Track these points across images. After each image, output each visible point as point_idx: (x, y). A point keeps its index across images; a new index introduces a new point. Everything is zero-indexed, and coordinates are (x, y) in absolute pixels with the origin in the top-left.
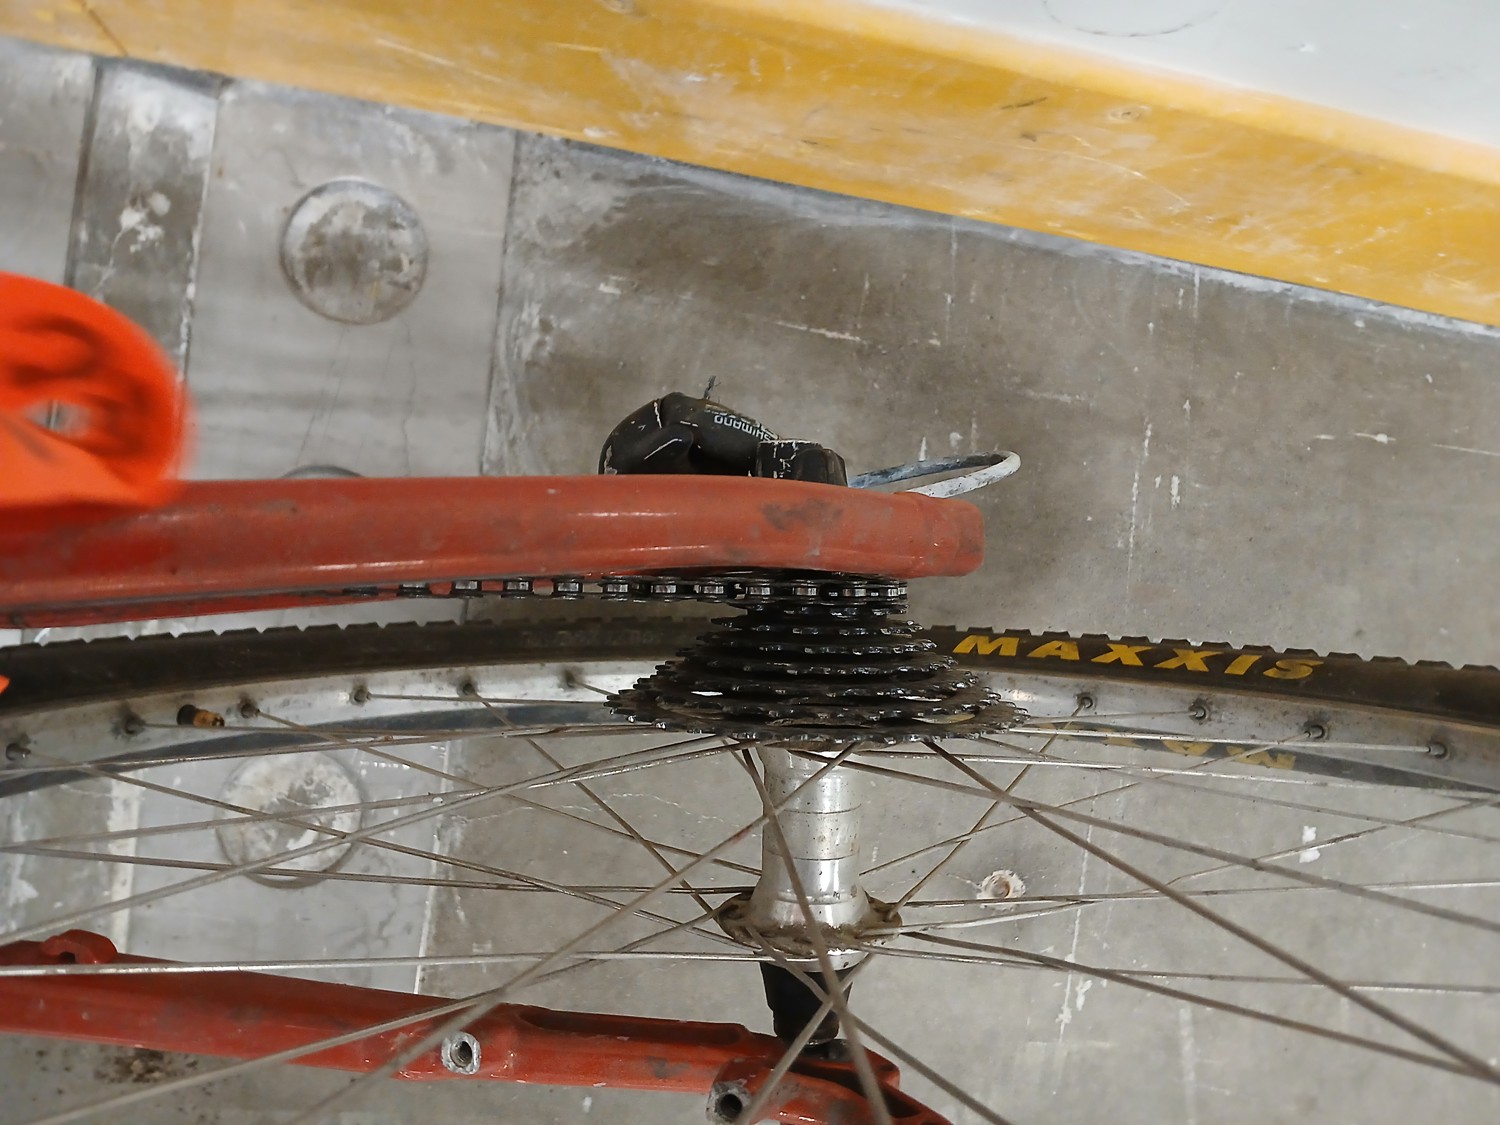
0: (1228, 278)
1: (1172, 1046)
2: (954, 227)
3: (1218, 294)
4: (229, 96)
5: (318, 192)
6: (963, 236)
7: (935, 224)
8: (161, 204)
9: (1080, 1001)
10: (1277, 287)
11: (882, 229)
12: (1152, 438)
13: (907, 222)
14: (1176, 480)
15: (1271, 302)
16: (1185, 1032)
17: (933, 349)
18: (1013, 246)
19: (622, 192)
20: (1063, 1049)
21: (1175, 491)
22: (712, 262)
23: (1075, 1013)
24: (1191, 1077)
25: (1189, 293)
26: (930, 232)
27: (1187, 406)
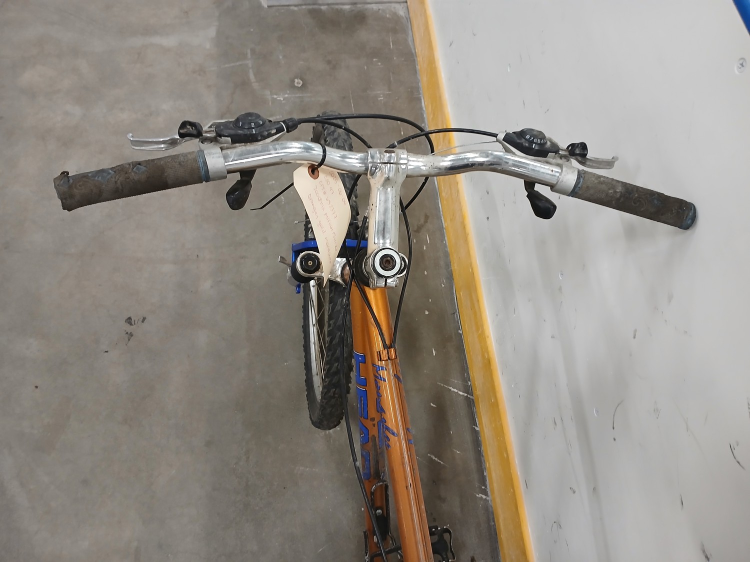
0: (423, 101)
3: (419, 100)
7: (414, 55)
9: (278, 99)
10: (424, 109)
11: (411, 49)
12: (389, 94)
15: (421, 108)
17: (394, 58)
19: (403, 16)
21: (381, 99)
23: (276, 98)
27: (397, 98)
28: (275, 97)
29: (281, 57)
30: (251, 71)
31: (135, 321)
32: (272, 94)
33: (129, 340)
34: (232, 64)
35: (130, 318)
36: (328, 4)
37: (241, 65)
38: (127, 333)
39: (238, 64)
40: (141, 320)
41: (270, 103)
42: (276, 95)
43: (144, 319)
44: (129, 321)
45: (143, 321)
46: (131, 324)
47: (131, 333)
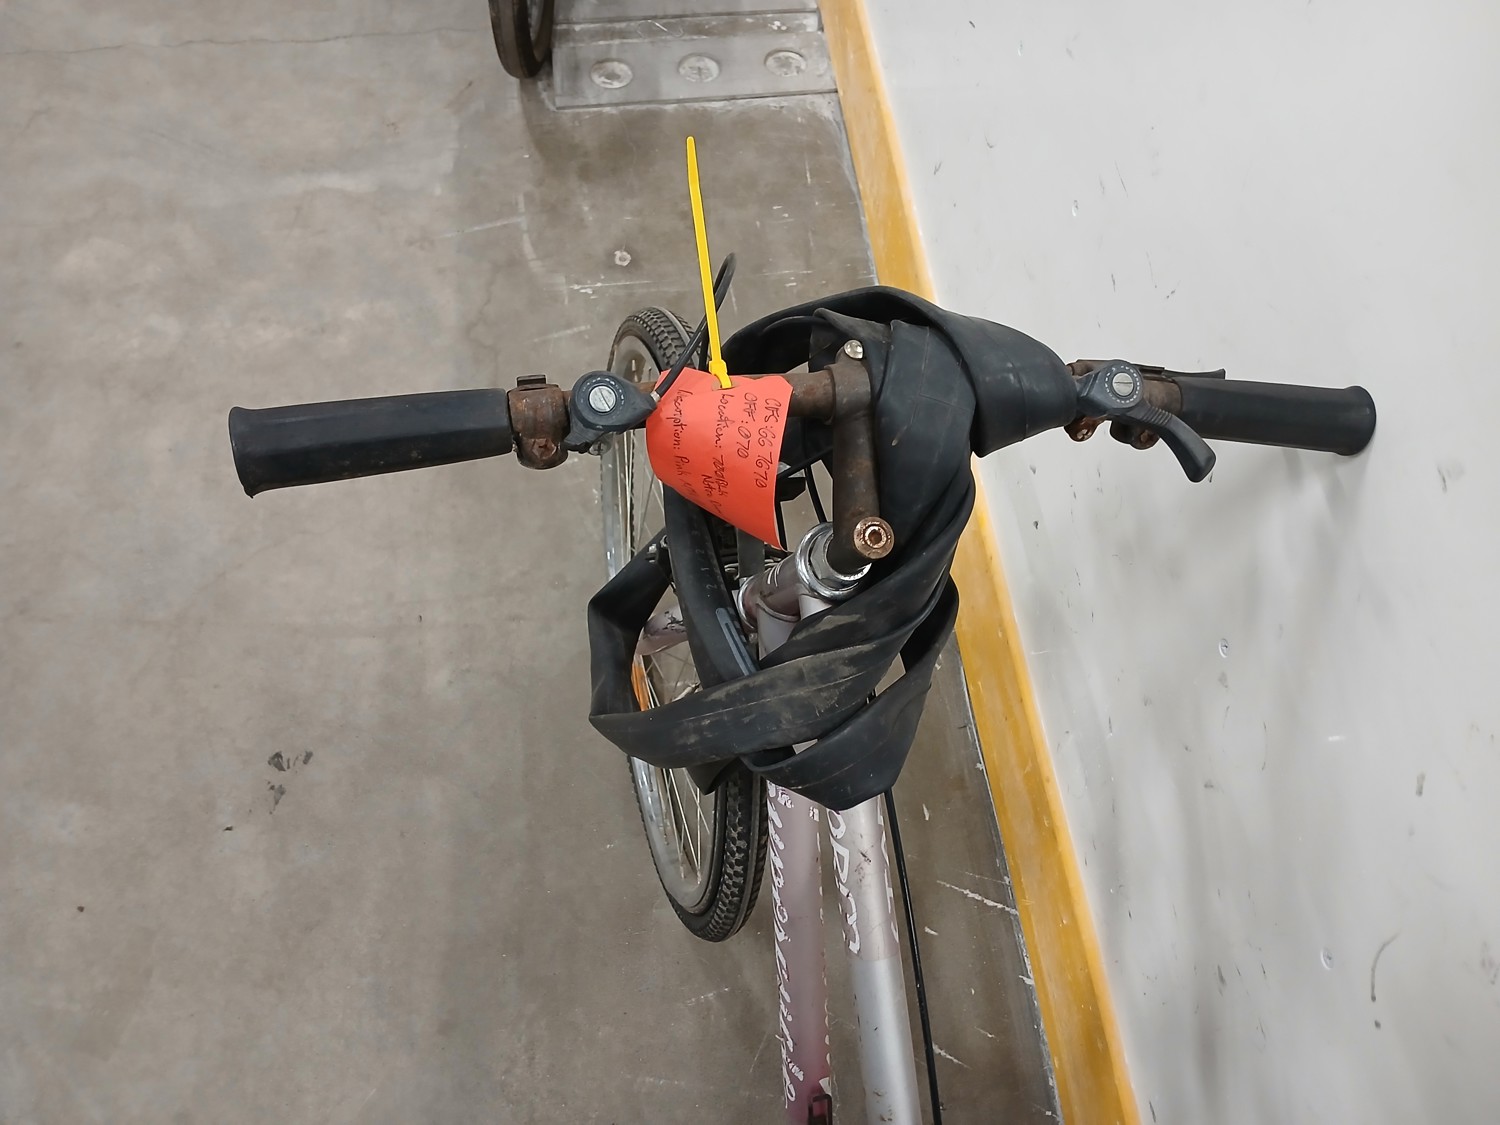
1: (569, 326)
2: (858, 201)
4: (820, 33)
5: (801, 56)
6: (856, 205)
7: (857, 197)
8: (784, 28)
9: (583, 291)
11: (849, 183)
12: (808, 274)
13: (854, 189)
14: (794, 284)
16: (576, 330)
17: (814, 203)
18: (860, 219)
19: (831, 118)
20: (564, 289)
21: (790, 284)
22: (819, 142)
24: (556, 336)
25: (866, 274)
26: (854, 196)
27: (824, 282)
28: (576, 287)
29: (586, 209)
30: (526, 237)
31: (288, 761)
32: (569, 282)
33: (277, 803)
34: (489, 226)
35: (278, 755)
37: (505, 226)
38: (272, 788)
39: (499, 224)
40: (302, 758)
41: (566, 302)
42: (578, 283)
43: (309, 756)
44: (277, 761)
45: (305, 762)
46: (281, 769)
47: (281, 787)
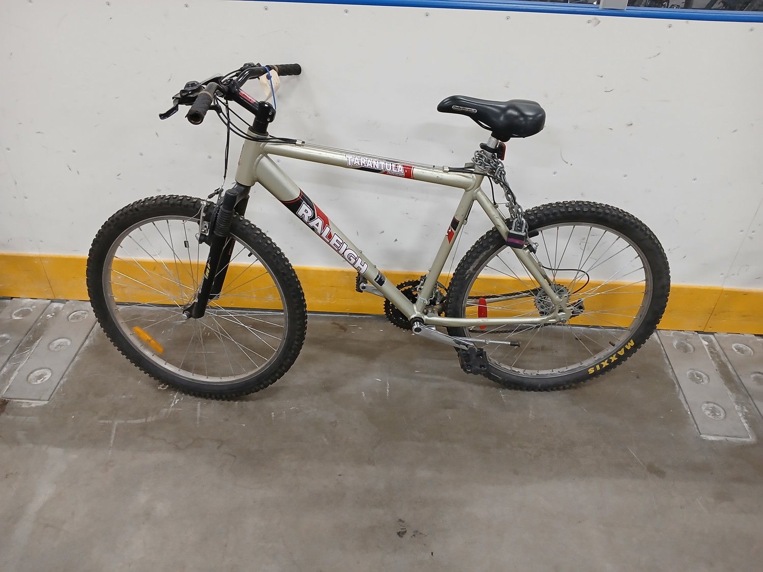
28: (173, 405)
29: (124, 397)
30: (129, 422)
31: (402, 529)
32: (168, 407)
33: (421, 534)
34: (113, 436)
35: (399, 534)
36: (76, 355)
37: (117, 430)
38: (414, 536)
39: (114, 432)
40: (401, 523)
41: (180, 409)
42: (171, 404)
43: (400, 520)
44: (401, 534)
45: (403, 522)
46: (406, 532)
47: (414, 532)
